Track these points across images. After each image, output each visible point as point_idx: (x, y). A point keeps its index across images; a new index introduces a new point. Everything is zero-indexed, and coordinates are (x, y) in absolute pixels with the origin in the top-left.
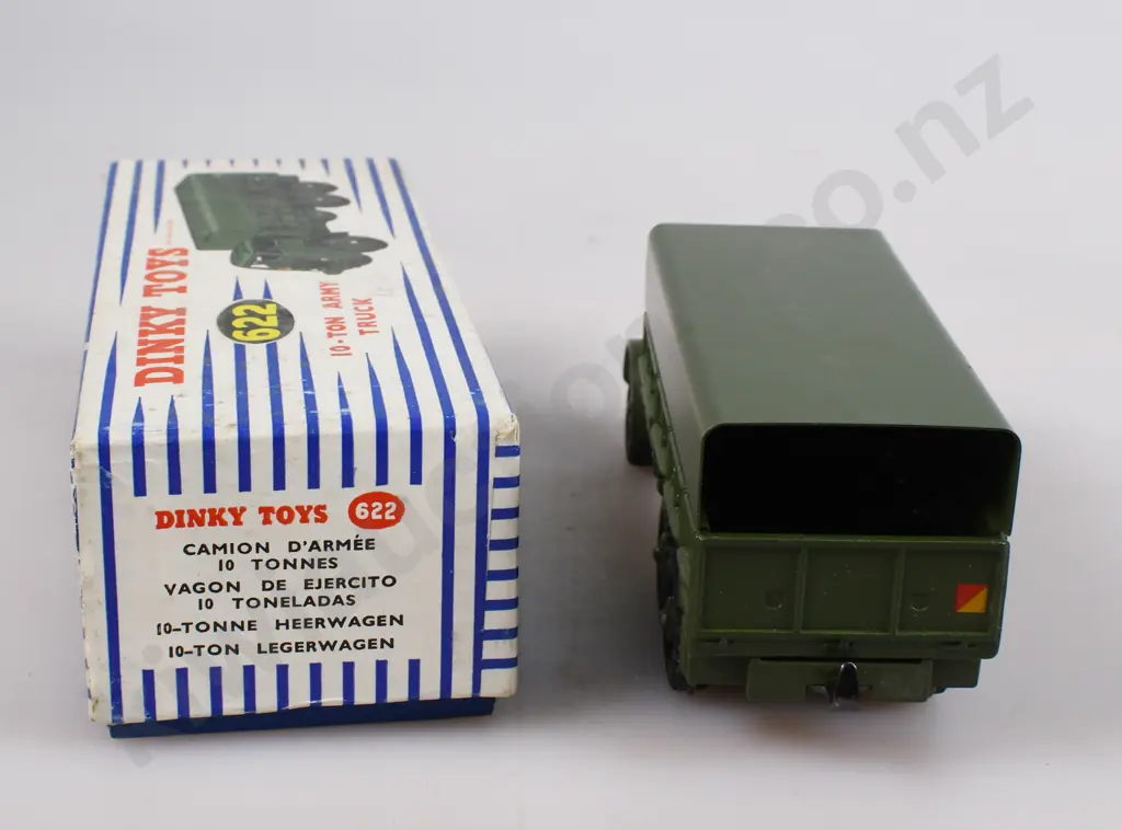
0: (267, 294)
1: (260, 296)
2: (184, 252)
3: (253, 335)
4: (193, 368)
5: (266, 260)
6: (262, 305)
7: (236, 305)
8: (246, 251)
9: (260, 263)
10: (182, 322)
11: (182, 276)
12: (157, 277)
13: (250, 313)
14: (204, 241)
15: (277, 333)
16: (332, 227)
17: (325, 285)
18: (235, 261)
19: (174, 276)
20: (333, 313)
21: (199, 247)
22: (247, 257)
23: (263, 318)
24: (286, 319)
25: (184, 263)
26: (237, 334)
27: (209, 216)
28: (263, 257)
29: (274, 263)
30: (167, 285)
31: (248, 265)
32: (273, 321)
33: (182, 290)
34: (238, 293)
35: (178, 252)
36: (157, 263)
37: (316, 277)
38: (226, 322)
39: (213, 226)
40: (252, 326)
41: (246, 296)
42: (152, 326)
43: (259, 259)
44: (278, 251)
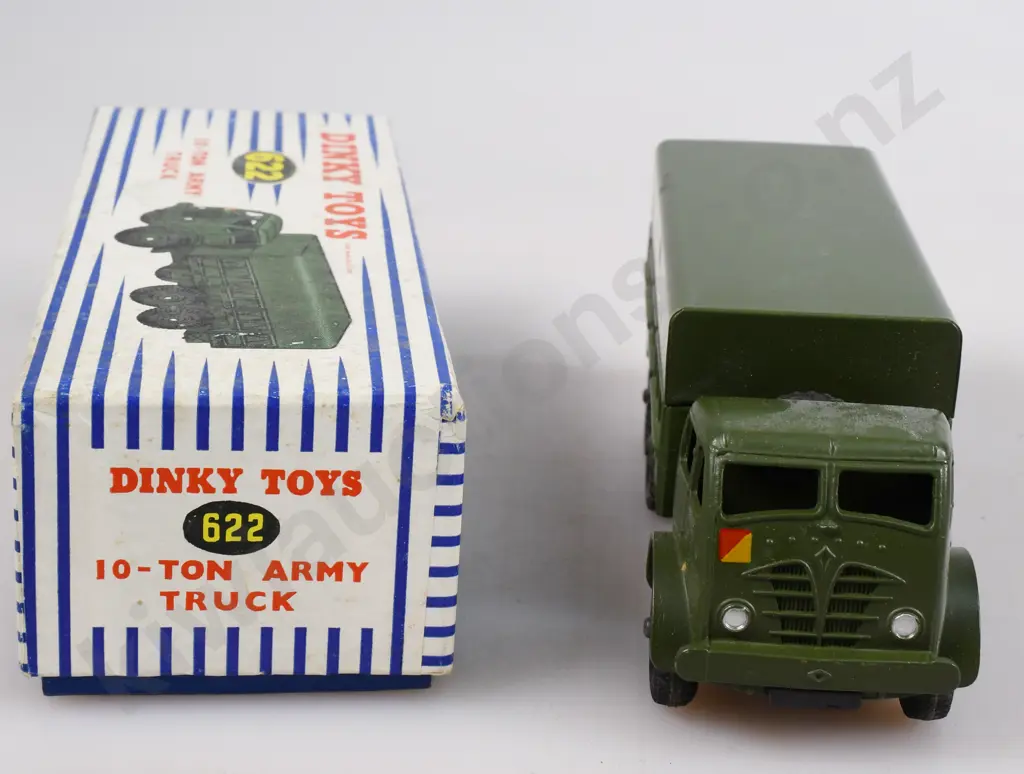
0: (251, 188)
1: (258, 186)
2: (330, 234)
3: (267, 158)
4: (314, 142)
5: (246, 221)
6: (257, 179)
7: (280, 180)
8: (266, 232)
9: (253, 218)
10: (325, 171)
11: (330, 209)
12: (352, 210)
13: (268, 173)
14: (309, 245)
15: (248, 157)
16: (165, 259)
17: (196, 193)
18: (277, 223)
19: (337, 209)
20: (197, 169)
21: (315, 238)
22: (266, 225)
23: (257, 169)
24: (239, 167)
25: (329, 222)
26: (280, 159)
27: (306, 277)
28: (250, 224)
29: (240, 219)
30: (343, 201)
31: (267, 216)
32: (249, 166)
33: (328, 196)
34: (277, 190)
35: (337, 233)
36: (356, 223)
37: (201, 202)
38: (289, 169)
39: (300, 263)
40: (268, 164)
41: (270, 188)
42: (350, 170)
43: (254, 222)
44: (232, 230)
